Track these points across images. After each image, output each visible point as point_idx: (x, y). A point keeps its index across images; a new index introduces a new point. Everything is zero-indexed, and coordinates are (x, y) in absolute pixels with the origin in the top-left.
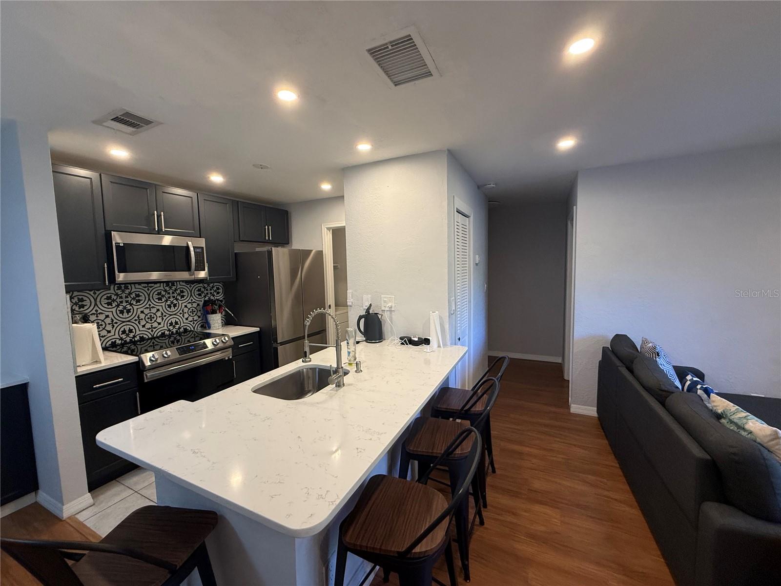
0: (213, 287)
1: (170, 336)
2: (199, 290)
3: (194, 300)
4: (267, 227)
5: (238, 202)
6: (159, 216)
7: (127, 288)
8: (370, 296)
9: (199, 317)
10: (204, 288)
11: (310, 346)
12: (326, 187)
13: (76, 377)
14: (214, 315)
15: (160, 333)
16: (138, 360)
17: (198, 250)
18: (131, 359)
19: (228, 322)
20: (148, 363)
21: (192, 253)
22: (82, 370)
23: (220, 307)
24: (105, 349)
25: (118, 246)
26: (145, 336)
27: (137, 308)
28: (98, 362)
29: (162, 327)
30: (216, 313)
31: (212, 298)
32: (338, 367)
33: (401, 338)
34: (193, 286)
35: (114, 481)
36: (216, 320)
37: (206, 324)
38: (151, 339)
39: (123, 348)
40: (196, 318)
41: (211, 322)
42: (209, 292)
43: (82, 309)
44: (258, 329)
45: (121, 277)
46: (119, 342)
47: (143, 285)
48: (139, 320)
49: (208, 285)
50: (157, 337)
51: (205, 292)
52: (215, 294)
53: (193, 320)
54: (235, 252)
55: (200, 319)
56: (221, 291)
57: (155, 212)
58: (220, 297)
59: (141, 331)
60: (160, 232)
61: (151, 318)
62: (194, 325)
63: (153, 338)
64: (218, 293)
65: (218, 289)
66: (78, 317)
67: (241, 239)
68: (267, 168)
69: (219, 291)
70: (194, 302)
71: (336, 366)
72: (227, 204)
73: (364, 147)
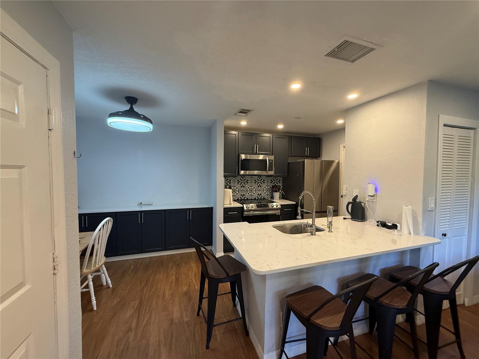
0: (278, 179)
1: (258, 200)
2: (271, 180)
3: (269, 185)
4: (306, 148)
5: (292, 136)
6: (256, 147)
7: (244, 177)
8: (358, 190)
9: (270, 193)
10: (274, 179)
11: (301, 210)
12: (340, 122)
13: (224, 208)
14: (276, 193)
15: (254, 198)
16: (242, 206)
17: (270, 161)
18: (241, 205)
19: (283, 197)
20: (245, 208)
21: (268, 163)
22: (226, 206)
23: (279, 189)
24: (234, 200)
25: (241, 160)
26: (249, 198)
27: (247, 186)
28: (231, 204)
29: (255, 196)
30: (277, 192)
31: (277, 184)
32: (313, 224)
33: (378, 222)
34: (269, 178)
35: (231, 252)
36: (277, 195)
37: (272, 197)
38: (250, 199)
39: (241, 201)
40: (269, 193)
41: (274, 196)
42: (275, 181)
43: (230, 184)
44: (295, 203)
45: (242, 172)
46: (240, 199)
47: (250, 176)
48: (247, 191)
49: (276, 178)
50: (253, 199)
51: (274, 181)
52: (278, 183)
53: (267, 194)
54: (288, 162)
55: (270, 194)
56: (281, 181)
57: (255, 145)
58: (280, 184)
59: (247, 196)
60: (256, 154)
61: (251, 191)
62: (268, 197)
63: (251, 199)
64: (280, 182)
65: (280, 180)
66: (228, 187)
67: (292, 155)
68: (301, 118)
69: (280, 181)
70: (269, 186)
71: (311, 223)
72: (286, 138)
73: (353, 96)
